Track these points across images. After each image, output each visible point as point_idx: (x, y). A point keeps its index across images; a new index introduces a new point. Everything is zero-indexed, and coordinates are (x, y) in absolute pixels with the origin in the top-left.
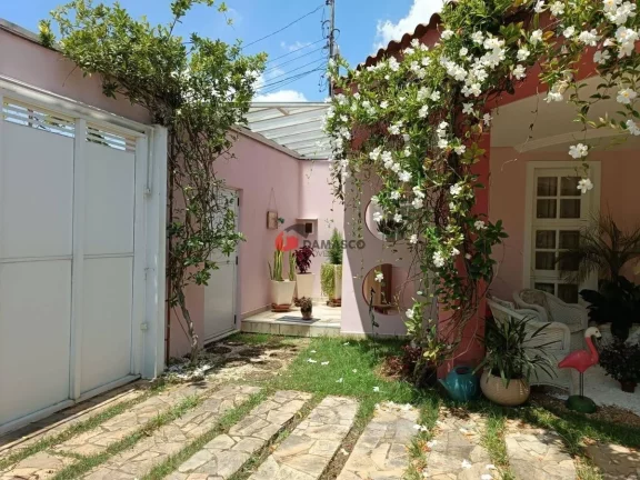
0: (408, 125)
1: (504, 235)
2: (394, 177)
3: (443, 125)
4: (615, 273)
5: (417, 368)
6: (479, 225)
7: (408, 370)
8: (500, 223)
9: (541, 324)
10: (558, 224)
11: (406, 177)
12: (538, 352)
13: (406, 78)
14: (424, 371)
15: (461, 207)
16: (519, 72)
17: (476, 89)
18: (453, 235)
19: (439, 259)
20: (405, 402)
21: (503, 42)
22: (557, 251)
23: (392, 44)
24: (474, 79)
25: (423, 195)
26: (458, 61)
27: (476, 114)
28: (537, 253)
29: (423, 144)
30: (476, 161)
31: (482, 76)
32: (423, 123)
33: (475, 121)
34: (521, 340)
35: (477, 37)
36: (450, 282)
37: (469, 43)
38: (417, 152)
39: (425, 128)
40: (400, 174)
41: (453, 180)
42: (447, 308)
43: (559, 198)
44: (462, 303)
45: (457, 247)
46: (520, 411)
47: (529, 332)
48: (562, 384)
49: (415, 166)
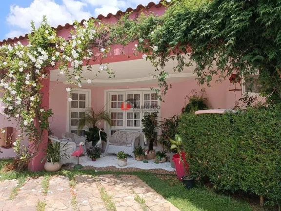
0: (15, 73)
1: (53, 114)
2: (8, 92)
3: (28, 75)
4: (94, 126)
5: (19, 165)
6: (42, 110)
7: (16, 167)
8: (51, 109)
9: (65, 143)
10: (78, 110)
11: (14, 92)
12: (64, 152)
13: (14, 55)
14: (22, 166)
15: (35, 105)
16: (53, 63)
17: (39, 66)
18: (32, 114)
19: (26, 123)
20: (13, 179)
21: (47, 53)
22: (78, 119)
23: (9, 39)
24: (39, 63)
25: (21, 100)
26: (34, 55)
27: (40, 74)
28: (72, 120)
29: (21, 81)
30: (40, 89)
31: (41, 62)
32: (21, 74)
33: (40, 76)
34: (59, 149)
35: (40, 49)
36: (32, 131)
37: (37, 50)
38: (19, 84)
39: (22, 75)
40: (11, 91)
41: (32, 95)
42: (31, 141)
43: (79, 101)
44: (37, 138)
45: (33, 118)
46: (57, 172)
47: (62, 146)
48: (73, 162)
49: (18, 89)
